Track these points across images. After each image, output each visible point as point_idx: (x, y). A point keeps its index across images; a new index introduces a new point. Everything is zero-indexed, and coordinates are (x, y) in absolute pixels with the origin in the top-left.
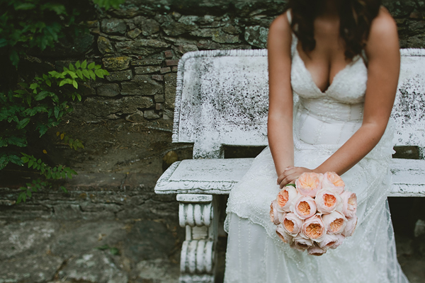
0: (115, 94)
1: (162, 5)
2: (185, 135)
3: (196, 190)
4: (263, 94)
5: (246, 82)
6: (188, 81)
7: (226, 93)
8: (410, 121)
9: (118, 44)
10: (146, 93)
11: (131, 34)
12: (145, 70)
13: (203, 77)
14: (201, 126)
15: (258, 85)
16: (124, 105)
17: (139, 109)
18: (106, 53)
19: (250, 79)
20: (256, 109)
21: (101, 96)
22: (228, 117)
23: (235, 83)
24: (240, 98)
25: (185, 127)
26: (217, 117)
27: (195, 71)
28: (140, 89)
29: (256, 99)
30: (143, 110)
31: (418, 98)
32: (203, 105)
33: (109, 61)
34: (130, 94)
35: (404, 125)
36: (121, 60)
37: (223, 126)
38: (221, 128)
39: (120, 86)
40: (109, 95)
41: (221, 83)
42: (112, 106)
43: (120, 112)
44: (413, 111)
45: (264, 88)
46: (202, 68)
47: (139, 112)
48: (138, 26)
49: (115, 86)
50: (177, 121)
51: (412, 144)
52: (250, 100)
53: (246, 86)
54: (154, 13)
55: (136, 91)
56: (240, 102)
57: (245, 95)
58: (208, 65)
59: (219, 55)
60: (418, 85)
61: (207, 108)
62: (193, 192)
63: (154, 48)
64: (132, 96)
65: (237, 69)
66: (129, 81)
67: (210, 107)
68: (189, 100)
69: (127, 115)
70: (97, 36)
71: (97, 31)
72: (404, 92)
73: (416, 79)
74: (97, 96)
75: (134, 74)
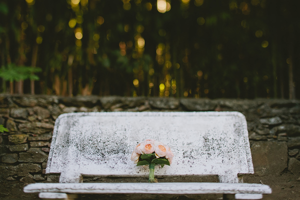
0: (14, 161)
1: (53, 100)
2: (55, 167)
3: (55, 190)
4: (111, 140)
5: (101, 133)
6: (61, 132)
7: (86, 139)
8: (211, 157)
9: (21, 125)
10: (36, 161)
11: (31, 118)
12: (38, 144)
13: (71, 129)
14: (67, 161)
15: (108, 134)
16: (20, 170)
17: (30, 173)
18: (12, 131)
19: (103, 131)
20: (106, 150)
21: (4, 163)
22: (87, 155)
23: (93, 133)
24: (96, 142)
25: (55, 162)
26: (79, 155)
27: (66, 125)
28: (32, 158)
29: (106, 143)
30: (33, 174)
31: (216, 142)
32: (70, 147)
33: (12, 137)
34: (25, 161)
35: (207, 160)
36: (21, 136)
37: (82, 161)
38: (81, 162)
39: (19, 155)
40: (10, 162)
41: (83, 133)
42: (11, 170)
43: (16, 175)
44: (213, 151)
45: (112, 136)
46: (71, 123)
47: (30, 176)
48: (36, 113)
49: (15, 155)
50: (51, 158)
51: (214, 173)
52: (102, 144)
53: (100, 135)
54: (47, 105)
55: (29, 160)
56: (95, 145)
57: (99, 141)
58: (76, 122)
59: (84, 115)
60: (215, 134)
61: (72, 149)
62: (52, 191)
63: (46, 129)
64: (26, 163)
65: (95, 124)
66: (25, 151)
67: (75, 148)
68: (60, 144)
69: (21, 177)
70: (6, 119)
71: (7, 116)
72: (206, 138)
73: (214, 130)
74: (1, 163)
75: (29, 147)
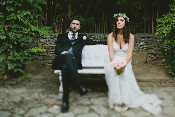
0: (42, 59)
1: (56, 36)
9: (44, 46)
10: (50, 59)
11: (47, 43)
12: (50, 53)
16: (44, 62)
34: (46, 59)
36: (44, 50)
39: (43, 57)
40: (40, 59)
42: (41, 62)
43: (43, 64)
47: (48, 64)
48: (49, 41)
49: (42, 57)
54: (53, 38)
55: (48, 58)
63: (53, 47)
66: (46, 55)
70: (38, 43)
71: (38, 42)
74: (37, 59)
75: (47, 54)
